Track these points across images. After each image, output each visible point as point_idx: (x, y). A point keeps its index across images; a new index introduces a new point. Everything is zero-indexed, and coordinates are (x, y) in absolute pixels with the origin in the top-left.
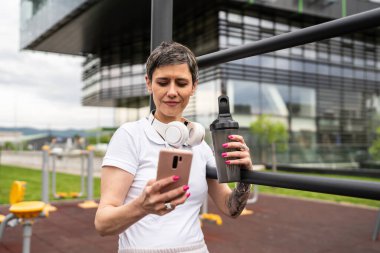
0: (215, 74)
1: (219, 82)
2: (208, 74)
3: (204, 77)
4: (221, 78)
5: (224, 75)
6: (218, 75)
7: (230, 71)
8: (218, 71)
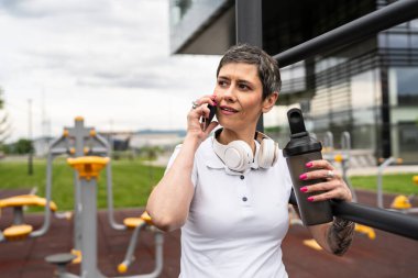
0: (374, 62)
1: (378, 71)
2: (364, 63)
3: (360, 67)
4: (381, 66)
5: (385, 63)
6: (377, 64)
7: (392, 58)
8: (377, 58)
